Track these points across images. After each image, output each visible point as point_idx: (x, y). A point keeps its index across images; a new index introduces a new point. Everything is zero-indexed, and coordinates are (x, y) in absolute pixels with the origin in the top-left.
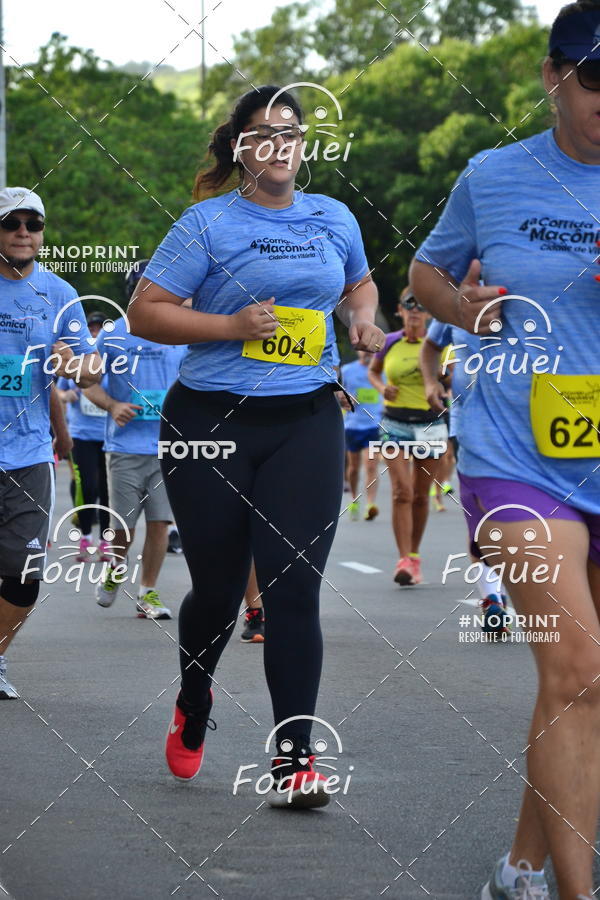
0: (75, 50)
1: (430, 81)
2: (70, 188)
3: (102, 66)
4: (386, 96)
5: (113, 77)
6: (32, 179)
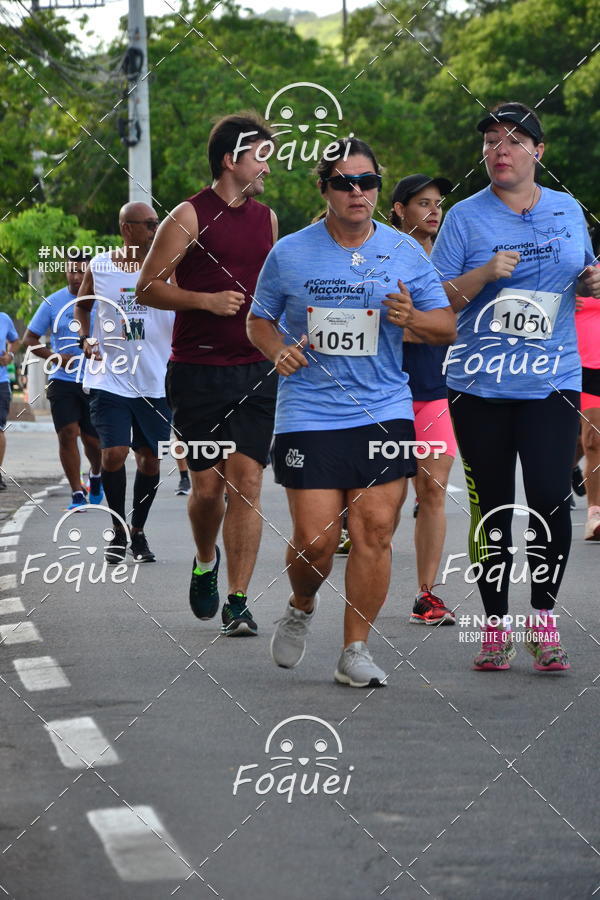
1: (572, 21)
3: (243, 14)
4: (529, 36)
5: (254, 25)
6: (176, 129)
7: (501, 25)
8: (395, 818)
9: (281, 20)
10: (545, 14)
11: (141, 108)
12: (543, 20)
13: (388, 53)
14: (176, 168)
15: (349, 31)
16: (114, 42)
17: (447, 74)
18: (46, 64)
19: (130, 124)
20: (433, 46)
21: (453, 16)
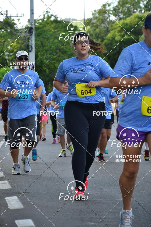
0: (52, 15)
2: (51, 50)
3: (59, 19)
4: (130, 26)
5: (61, 22)
6: (41, 48)
7: (124, 23)
8: (93, 223)
9: (68, 21)
10: (135, 21)
11: (33, 42)
12: (134, 22)
13: (95, 30)
14: (41, 57)
16: (26, 25)
17: (109, 35)
18: (9, 31)
19: (30, 46)
20: (107, 28)
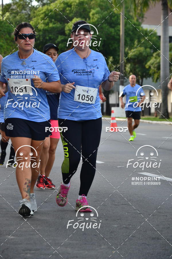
15: (4, 10)
21: (34, 7)
